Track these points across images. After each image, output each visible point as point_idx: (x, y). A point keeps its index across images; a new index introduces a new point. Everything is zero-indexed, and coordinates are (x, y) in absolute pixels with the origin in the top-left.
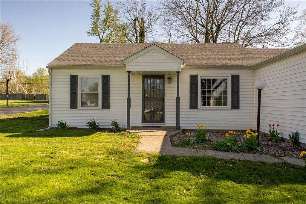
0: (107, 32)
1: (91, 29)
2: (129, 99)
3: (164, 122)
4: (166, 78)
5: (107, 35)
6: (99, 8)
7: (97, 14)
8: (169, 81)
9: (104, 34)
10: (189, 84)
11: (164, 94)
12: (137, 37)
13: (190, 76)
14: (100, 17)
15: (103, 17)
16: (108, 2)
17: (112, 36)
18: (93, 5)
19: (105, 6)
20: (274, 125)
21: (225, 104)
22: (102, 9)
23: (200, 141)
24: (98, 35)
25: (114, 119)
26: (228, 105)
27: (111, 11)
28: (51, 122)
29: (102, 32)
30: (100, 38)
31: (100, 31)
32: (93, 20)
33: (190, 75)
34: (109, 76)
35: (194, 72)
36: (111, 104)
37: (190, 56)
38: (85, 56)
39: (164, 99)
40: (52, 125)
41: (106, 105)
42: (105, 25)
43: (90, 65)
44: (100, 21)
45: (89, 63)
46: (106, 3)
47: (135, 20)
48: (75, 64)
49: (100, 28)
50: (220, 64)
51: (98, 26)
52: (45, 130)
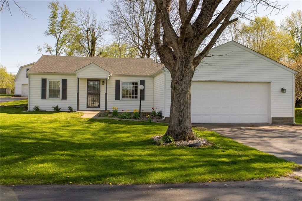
0: (63, 33)
1: (49, 29)
2: (78, 94)
3: (100, 108)
4: (101, 81)
5: (64, 36)
6: (56, 10)
7: (54, 16)
8: (103, 84)
9: (61, 34)
10: (115, 85)
11: (100, 91)
12: (89, 45)
14: (57, 19)
15: (60, 19)
16: (65, 6)
17: (68, 37)
18: (50, 7)
19: (62, 9)
20: (154, 108)
21: (136, 97)
22: (59, 12)
23: (114, 115)
24: (55, 35)
25: (69, 105)
26: (138, 98)
27: (68, 14)
28: (29, 107)
29: (59, 32)
30: (57, 38)
31: (57, 31)
32: (51, 22)
33: (116, 80)
34: (66, 79)
35: (118, 79)
36: (67, 96)
37: (118, 68)
38: (51, 66)
39: (100, 94)
40: (29, 109)
41: (64, 97)
42: (62, 27)
43: (55, 73)
44: (57, 22)
45: (54, 71)
46: (63, 6)
47: (87, 31)
48: (45, 72)
49: (57, 29)
50: (134, 74)
51: (55, 27)
52: (26, 112)
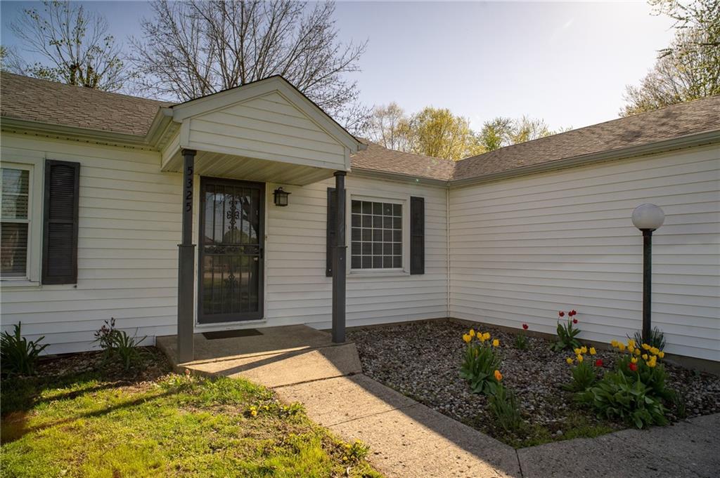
2: (188, 250)
3: (262, 317)
4: (269, 190)
8: (282, 200)
11: (264, 237)
13: (328, 192)
21: (398, 264)
26: (403, 265)
33: (328, 188)
34: (78, 164)
36: (81, 265)
41: (61, 269)
